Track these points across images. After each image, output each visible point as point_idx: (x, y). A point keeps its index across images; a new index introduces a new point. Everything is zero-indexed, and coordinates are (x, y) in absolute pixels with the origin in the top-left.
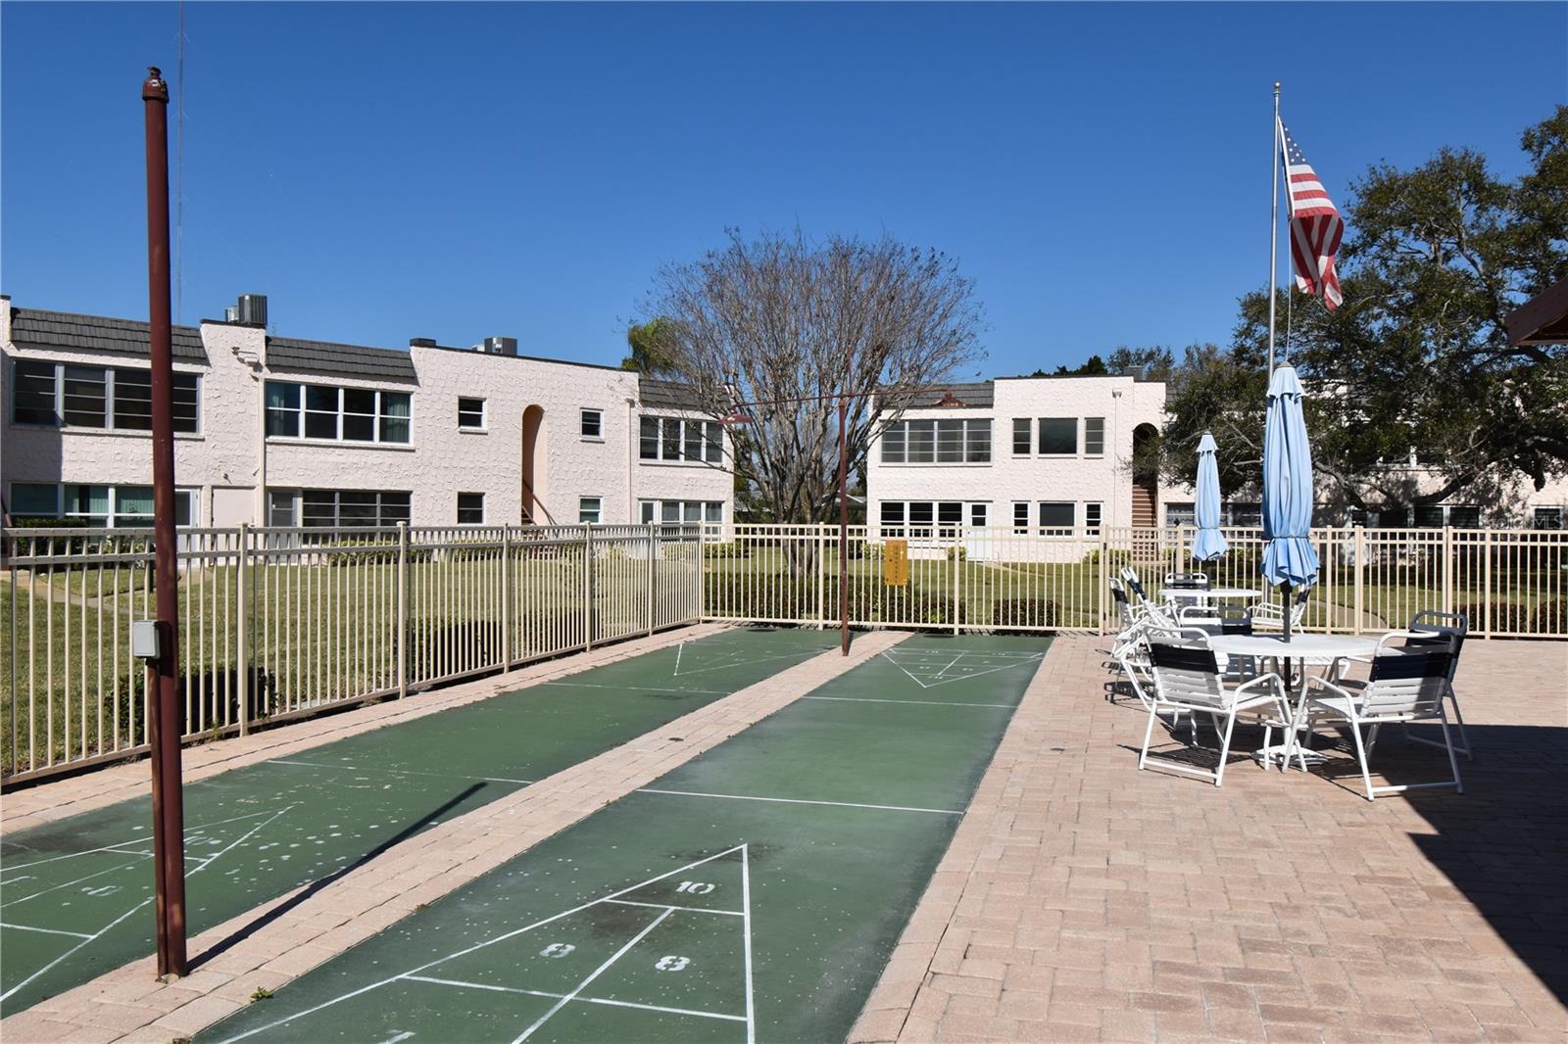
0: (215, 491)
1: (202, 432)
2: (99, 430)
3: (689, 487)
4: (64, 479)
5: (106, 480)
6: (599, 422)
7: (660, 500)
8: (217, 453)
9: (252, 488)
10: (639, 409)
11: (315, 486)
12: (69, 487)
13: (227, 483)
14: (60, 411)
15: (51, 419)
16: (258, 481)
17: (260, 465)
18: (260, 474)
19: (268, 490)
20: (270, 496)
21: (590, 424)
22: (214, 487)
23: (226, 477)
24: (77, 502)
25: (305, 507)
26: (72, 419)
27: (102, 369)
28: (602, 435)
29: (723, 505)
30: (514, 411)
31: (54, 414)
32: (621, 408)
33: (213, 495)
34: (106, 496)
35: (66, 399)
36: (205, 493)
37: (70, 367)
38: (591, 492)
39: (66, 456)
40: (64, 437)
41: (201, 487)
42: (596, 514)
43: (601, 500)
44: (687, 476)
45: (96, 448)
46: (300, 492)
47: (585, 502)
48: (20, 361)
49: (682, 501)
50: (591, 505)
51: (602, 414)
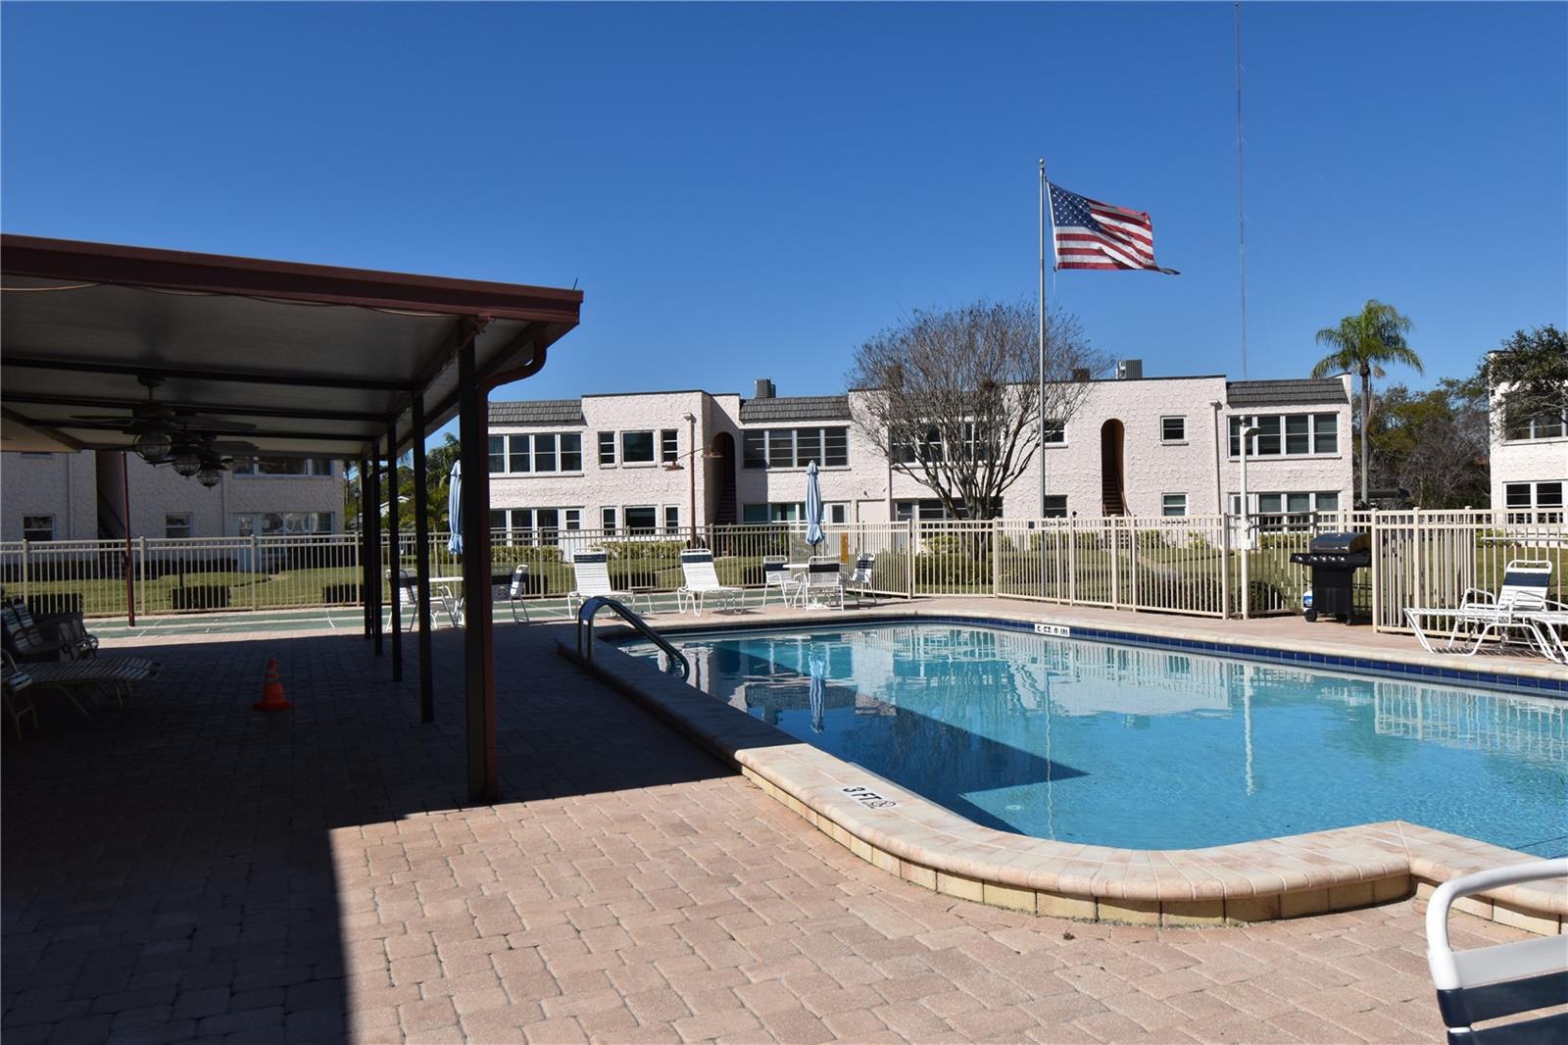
0: (860, 504)
1: (850, 465)
2: (788, 469)
3: (1292, 479)
4: (769, 501)
5: (793, 500)
6: (1182, 426)
7: (1256, 493)
8: (859, 478)
9: (883, 500)
10: (1227, 411)
11: (927, 497)
12: (775, 505)
13: (866, 498)
14: (768, 460)
15: (762, 464)
16: (886, 495)
17: (887, 485)
18: (888, 490)
19: (893, 501)
20: (896, 505)
21: (1173, 429)
22: (858, 501)
23: (865, 493)
24: (779, 514)
25: (921, 512)
26: (774, 463)
27: (790, 430)
28: (1186, 438)
29: (1339, 494)
30: (1093, 426)
31: (764, 461)
32: (1205, 412)
33: (858, 506)
34: (794, 510)
35: (771, 451)
36: (853, 505)
37: (772, 431)
38: (1175, 489)
39: (770, 486)
40: (769, 474)
41: (850, 501)
42: (1183, 509)
43: (1187, 496)
44: (1288, 469)
45: (787, 480)
46: (917, 502)
47: (1167, 499)
48: (745, 431)
49: (1284, 493)
50: (1173, 501)
51: (1186, 420)
